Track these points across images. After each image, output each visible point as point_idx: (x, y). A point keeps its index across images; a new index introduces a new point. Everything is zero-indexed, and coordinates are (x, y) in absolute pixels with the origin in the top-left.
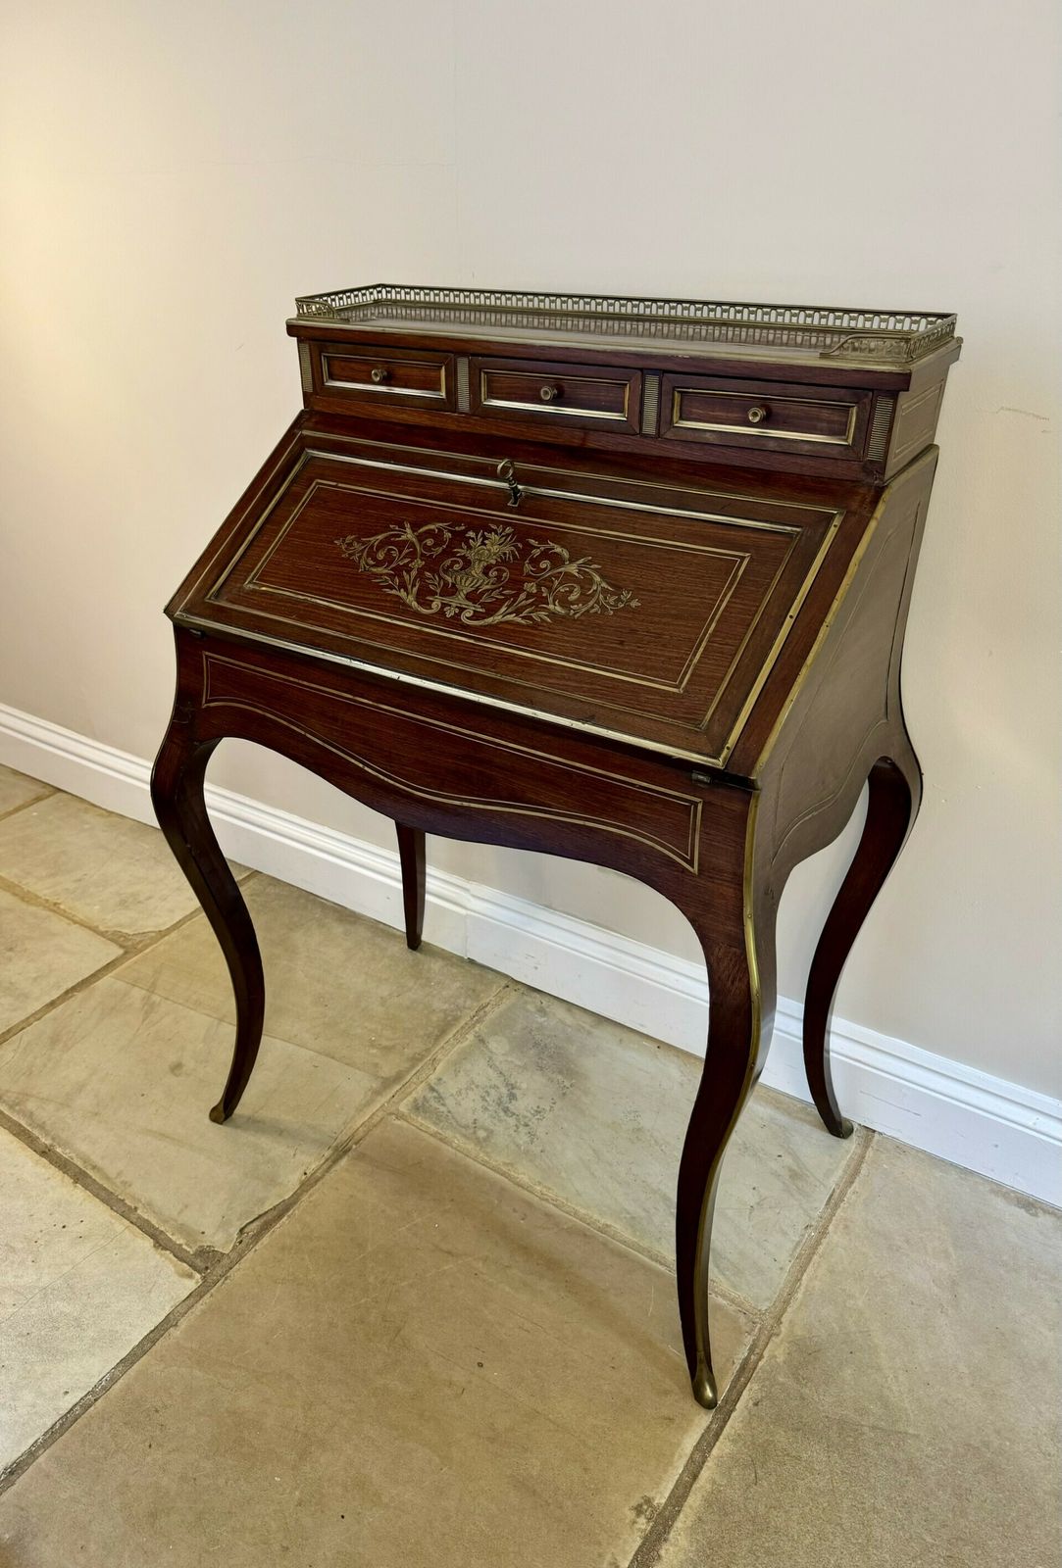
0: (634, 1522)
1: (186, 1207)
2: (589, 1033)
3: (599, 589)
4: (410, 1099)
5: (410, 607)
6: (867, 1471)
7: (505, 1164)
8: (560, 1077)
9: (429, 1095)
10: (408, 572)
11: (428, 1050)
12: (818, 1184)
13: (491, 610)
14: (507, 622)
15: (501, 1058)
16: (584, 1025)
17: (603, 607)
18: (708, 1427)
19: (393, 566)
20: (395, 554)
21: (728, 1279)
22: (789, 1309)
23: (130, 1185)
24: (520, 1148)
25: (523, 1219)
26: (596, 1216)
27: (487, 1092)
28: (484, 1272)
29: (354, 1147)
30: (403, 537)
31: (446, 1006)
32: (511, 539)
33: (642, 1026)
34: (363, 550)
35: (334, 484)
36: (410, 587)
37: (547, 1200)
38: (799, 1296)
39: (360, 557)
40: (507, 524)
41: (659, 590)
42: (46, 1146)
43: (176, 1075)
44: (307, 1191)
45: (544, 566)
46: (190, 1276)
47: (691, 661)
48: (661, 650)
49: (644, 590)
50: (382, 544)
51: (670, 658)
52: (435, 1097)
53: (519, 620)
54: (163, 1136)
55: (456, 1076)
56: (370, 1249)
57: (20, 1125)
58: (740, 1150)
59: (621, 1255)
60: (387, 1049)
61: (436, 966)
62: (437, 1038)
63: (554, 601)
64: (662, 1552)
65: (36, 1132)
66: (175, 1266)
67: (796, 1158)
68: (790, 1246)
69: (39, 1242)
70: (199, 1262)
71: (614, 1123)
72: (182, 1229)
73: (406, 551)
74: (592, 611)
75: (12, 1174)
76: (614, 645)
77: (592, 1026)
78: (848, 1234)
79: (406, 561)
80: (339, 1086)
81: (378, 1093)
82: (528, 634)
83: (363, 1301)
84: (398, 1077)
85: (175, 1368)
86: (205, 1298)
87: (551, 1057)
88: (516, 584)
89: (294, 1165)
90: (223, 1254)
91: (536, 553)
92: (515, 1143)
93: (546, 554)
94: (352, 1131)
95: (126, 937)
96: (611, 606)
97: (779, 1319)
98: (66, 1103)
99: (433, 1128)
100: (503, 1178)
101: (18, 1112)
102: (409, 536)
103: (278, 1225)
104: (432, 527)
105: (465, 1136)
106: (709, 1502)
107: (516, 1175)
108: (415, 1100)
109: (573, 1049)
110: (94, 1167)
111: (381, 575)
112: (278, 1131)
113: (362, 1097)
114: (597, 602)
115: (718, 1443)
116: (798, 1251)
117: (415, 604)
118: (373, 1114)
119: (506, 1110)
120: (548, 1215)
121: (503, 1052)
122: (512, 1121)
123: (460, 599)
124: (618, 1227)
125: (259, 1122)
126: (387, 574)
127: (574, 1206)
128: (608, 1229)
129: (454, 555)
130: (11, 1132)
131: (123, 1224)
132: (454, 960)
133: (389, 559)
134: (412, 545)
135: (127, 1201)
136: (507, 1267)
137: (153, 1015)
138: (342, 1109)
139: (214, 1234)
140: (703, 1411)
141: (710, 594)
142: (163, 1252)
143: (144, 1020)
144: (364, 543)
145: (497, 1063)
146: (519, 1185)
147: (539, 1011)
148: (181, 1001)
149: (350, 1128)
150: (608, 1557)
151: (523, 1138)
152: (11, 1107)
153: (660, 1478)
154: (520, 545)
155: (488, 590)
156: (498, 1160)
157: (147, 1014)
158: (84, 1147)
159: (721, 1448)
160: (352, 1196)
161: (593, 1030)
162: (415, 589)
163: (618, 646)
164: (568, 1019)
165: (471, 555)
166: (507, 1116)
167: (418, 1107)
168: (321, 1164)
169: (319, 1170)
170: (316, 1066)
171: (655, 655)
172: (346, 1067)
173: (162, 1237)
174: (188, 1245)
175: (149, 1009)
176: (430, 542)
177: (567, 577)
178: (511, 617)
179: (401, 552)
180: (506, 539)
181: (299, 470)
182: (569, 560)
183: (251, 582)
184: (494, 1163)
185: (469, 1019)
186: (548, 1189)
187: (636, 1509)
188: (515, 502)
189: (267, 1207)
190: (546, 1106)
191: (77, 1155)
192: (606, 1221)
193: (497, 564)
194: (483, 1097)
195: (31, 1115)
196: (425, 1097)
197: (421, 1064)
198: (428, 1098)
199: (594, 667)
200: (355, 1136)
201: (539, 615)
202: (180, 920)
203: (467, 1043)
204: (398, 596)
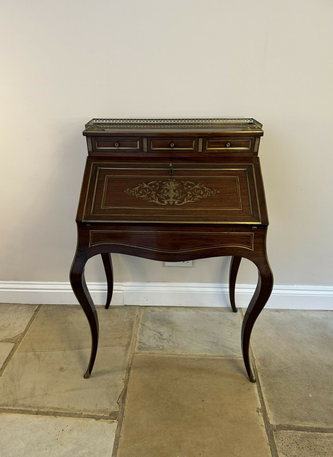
0: (259, 415)
1: (97, 405)
2: (168, 312)
3: (207, 190)
4: (136, 348)
6: (290, 378)
7: (172, 352)
8: (169, 325)
9: (141, 344)
10: (152, 195)
11: (132, 333)
13: (183, 201)
14: (188, 203)
15: (152, 327)
16: (165, 310)
17: (211, 194)
18: (257, 386)
19: (146, 194)
20: (145, 191)
21: (238, 353)
22: (253, 353)
23: (75, 408)
24: (173, 347)
25: (186, 362)
26: (201, 354)
27: (154, 337)
28: (187, 379)
29: (131, 366)
30: (145, 187)
31: (128, 320)
32: (176, 182)
33: (180, 304)
34: (134, 192)
35: (113, 176)
36: (155, 199)
37: (188, 355)
38: (253, 350)
39: (135, 194)
40: (173, 179)
41: (222, 188)
42: (36, 411)
43: (63, 371)
44: (128, 383)
45: (189, 187)
46: (113, 422)
47: (240, 202)
49: (219, 188)
50: (139, 189)
51: (235, 202)
52: (142, 344)
53: (191, 201)
55: (144, 336)
56: (156, 389)
57: (21, 410)
58: (219, 324)
59: (213, 359)
60: (121, 337)
61: (117, 310)
62: (132, 329)
63: (198, 195)
64: (268, 417)
65: (29, 409)
66: (107, 422)
67: (231, 321)
69: (58, 439)
70: (112, 417)
71: (189, 330)
72: (100, 411)
73: (148, 190)
74: (209, 196)
75: (32, 425)
76: (220, 202)
77: (167, 310)
79: (150, 192)
80: (114, 353)
81: (127, 350)
82: (196, 204)
83: (164, 402)
84: (129, 344)
85: (129, 447)
86: (122, 425)
87: (163, 321)
88: (185, 193)
89: (119, 379)
90: (118, 411)
91: (185, 184)
92: (170, 346)
93: (188, 184)
94: (127, 363)
95: (11, 339)
96: (213, 193)
97: (253, 356)
98: (33, 396)
100: (174, 355)
101: (18, 406)
103: (127, 396)
104: (152, 183)
105: (157, 350)
106: (269, 401)
107: (176, 353)
108: (138, 347)
109: (167, 317)
110: (58, 409)
111: (144, 197)
112: (108, 372)
113: (123, 353)
114: (209, 193)
115: (261, 388)
117: (159, 203)
118: (130, 356)
119: (162, 339)
120: (191, 359)
121: (151, 325)
122: (166, 341)
123: (171, 200)
124: (208, 354)
125: (100, 372)
126: (146, 197)
127: (195, 354)
128: (206, 355)
129: (163, 189)
130: (20, 413)
131: (81, 419)
132: (120, 307)
133: (144, 193)
134: (148, 188)
135: (77, 413)
136: (191, 375)
137: (40, 358)
138: (120, 358)
139: (111, 407)
140: (254, 383)
141: (235, 187)
142: (100, 420)
143: (39, 361)
144: (133, 190)
145: (152, 329)
146: (179, 355)
147: (152, 311)
148: (47, 351)
150: (260, 425)
151: (172, 344)
152: (14, 406)
153: (257, 402)
154: (180, 183)
155: (178, 196)
158: (50, 405)
159: (263, 389)
160: (141, 378)
161: (169, 311)
162: (157, 199)
164: (161, 310)
165: (168, 188)
166: (164, 340)
167: (140, 349)
168: (126, 375)
169: (127, 377)
170: (104, 351)
171: (231, 202)
172: (113, 347)
173: (96, 416)
174: (106, 415)
175: (38, 357)
176: (153, 187)
177: (197, 189)
178: (188, 201)
179: (146, 191)
180: (175, 182)
181: (99, 173)
182: (195, 185)
183: (103, 207)
184: (169, 353)
185: (136, 321)
186: (186, 353)
187: (257, 411)
188: (171, 173)
189: (120, 393)
190: (171, 333)
191: (49, 408)
192: (204, 354)
193: (176, 189)
194: (154, 339)
195: (23, 405)
196: (140, 345)
197: (133, 338)
198: (141, 345)
199: (218, 209)
200: (129, 364)
201: (196, 199)
202: (26, 328)
203: (140, 327)
204: (153, 202)
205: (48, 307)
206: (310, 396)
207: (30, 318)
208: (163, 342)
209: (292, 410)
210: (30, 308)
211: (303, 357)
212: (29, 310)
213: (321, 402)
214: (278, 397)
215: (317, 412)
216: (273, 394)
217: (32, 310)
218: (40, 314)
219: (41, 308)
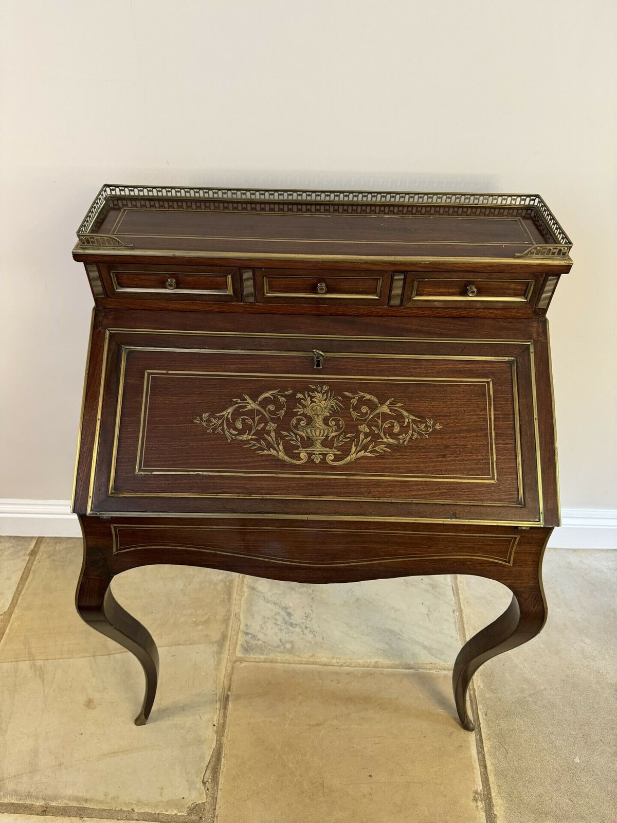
0: (477, 806)
1: (162, 789)
3: (411, 421)
4: (239, 647)
5: (285, 461)
6: (539, 718)
7: (310, 657)
9: (248, 638)
10: (268, 433)
11: (229, 611)
12: (444, 586)
13: (346, 452)
14: (361, 458)
15: (269, 594)
17: (419, 433)
18: (476, 739)
19: (253, 432)
20: (249, 421)
21: (440, 659)
23: (118, 798)
24: (312, 643)
25: (339, 683)
26: (369, 661)
27: (275, 619)
28: (340, 724)
29: (230, 693)
30: (249, 407)
32: (331, 395)
34: (222, 424)
35: (165, 372)
36: (275, 446)
37: (342, 666)
39: (223, 430)
40: (322, 384)
41: (448, 414)
42: (43, 806)
43: (94, 709)
44: (223, 736)
45: (364, 411)
47: (492, 459)
48: (470, 456)
49: (439, 416)
50: (236, 414)
51: (478, 460)
52: (251, 638)
53: (368, 454)
54: (115, 753)
55: (254, 618)
56: (278, 748)
57: (13, 804)
58: (405, 585)
59: (392, 675)
60: (207, 622)
62: (229, 599)
63: (385, 435)
64: (495, 812)
65: (28, 802)
68: (453, 626)
70: (193, 817)
71: (345, 602)
72: (169, 804)
73: (257, 418)
74: (414, 437)
76: (440, 459)
78: (470, 606)
79: (262, 425)
80: (195, 661)
81: (220, 653)
82: (379, 463)
83: (295, 780)
84: (224, 637)
88: (352, 427)
89: (206, 724)
90: (203, 804)
91: (354, 401)
92: (307, 641)
93: (362, 401)
94: (221, 686)
96: (423, 431)
98: (33, 770)
99: (262, 657)
100: (314, 666)
101: (5, 796)
102: (253, 405)
103: (222, 766)
104: (267, 395)
105: (281, 652)
106: (497, 775)
107: (319, 660)
108: (242, 646)
110: (86, 800)
111: (248, 441)
112: (183, 709)
113: (213, 659)
114: (414, 430)
115: (484, 745)
116: (457, 626)
117: (287, 458)
118: (226, 667)
119: (291, 625)
120: (348, 674)
121: (267, 590)
122: (298, 629)
123: (318, 449)
124: (381, 660)
125: (166, 709)
126: (252, 439)
127: (356, 661)
128: (378, 664)
129: (296, 414)
130: (10, 812)
133: (247, 428)
134: (259, 413)
135: (124, 809)
136: (348, 714)
137: (45, 676)
138: (207, 674)
139: (190, 794)
140: (470, 733)
141: (481, 411)
143: (43, 683)
144: (220, 418)
145: (269, 598)
146: (326, 665)
148: (58, 657)
149: (219, 682)
151: (309, 637)
153: (474, 778)
154: (340, 398)
155: (335, 436)
156: (306, 656)
157: (42, 677)
158: (69, 792)
159: (487, 746)
160: (248, 724)
162: (281, 447)
163: (443, 459)
165: (308, 412)
166: (294, 627)
167: (247, 649)
168: (219, 715)
169: (220, 719)
170: (174, 656)
171: (468, 460)
172: (191, 646)
173: (161, 816)
174: (180, 812)
175: (41, 673)
176: (271, 407)
177: (385, 416)
178: (362, 453)
179: (253, 419)
180: (327, 395)
181: (126, 364)
182: (380, 403)
183: (140, 470)
184: (305, 660)
185: (238, 578)
186: (339, 658)
187: (474, 799)
188: (318, 365)
189: (208, 759)
190: (308, 611)
191: (69, 800)
192: (374, 660)
193: (331, 415)
194: (275, 624)
195: (16, 792)
196: (245, 641)
197: (231, 622)
198: (248, 640)
199: (436, 477)
200: (226, 687)
201: (381, 448)
202: (13, 598)
203: (246, 594)
204: (270, 455)
205: (56, 543)
206: (577, 760)
207: (20, 574)
208: (292, 633)
209: (541, 796)
210: (20, 548)
211: (568, 668)
212: (18, 551)
213: (597, 775)
214: (516, 763)
215: (587, 800)
216: (506, 757)
217: (23, 552)
218: (40, 563)
219: (42, 547)
